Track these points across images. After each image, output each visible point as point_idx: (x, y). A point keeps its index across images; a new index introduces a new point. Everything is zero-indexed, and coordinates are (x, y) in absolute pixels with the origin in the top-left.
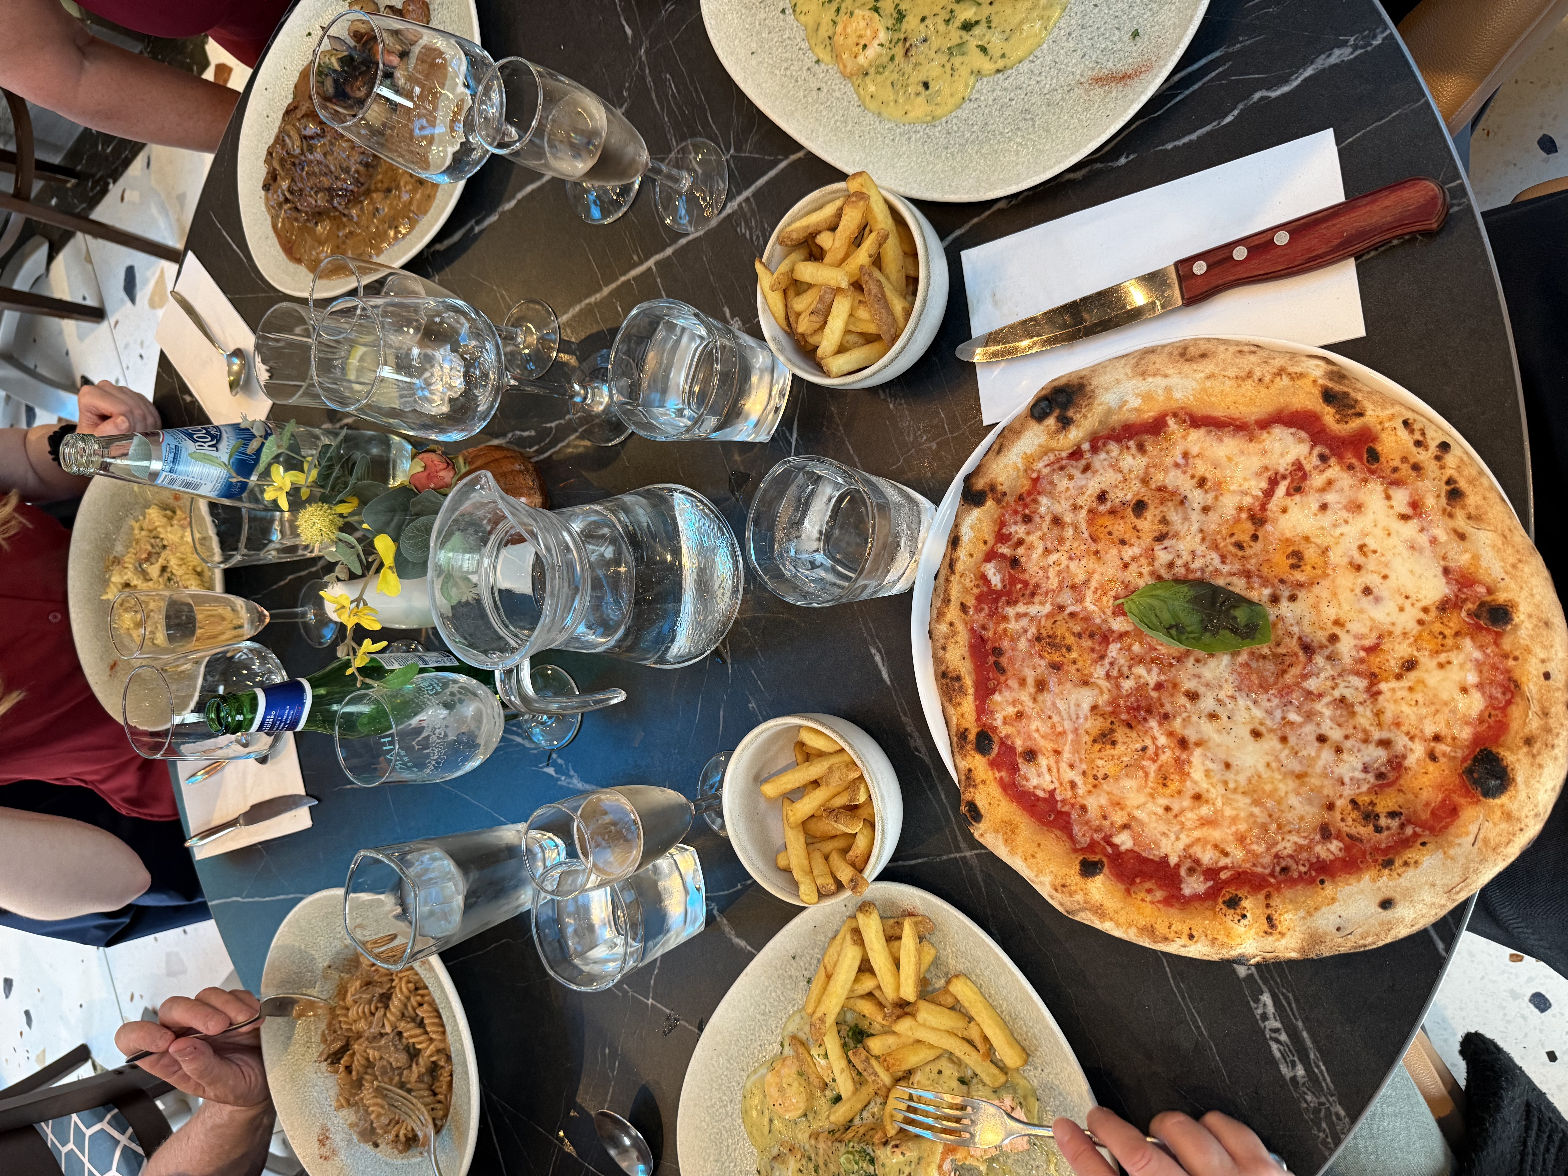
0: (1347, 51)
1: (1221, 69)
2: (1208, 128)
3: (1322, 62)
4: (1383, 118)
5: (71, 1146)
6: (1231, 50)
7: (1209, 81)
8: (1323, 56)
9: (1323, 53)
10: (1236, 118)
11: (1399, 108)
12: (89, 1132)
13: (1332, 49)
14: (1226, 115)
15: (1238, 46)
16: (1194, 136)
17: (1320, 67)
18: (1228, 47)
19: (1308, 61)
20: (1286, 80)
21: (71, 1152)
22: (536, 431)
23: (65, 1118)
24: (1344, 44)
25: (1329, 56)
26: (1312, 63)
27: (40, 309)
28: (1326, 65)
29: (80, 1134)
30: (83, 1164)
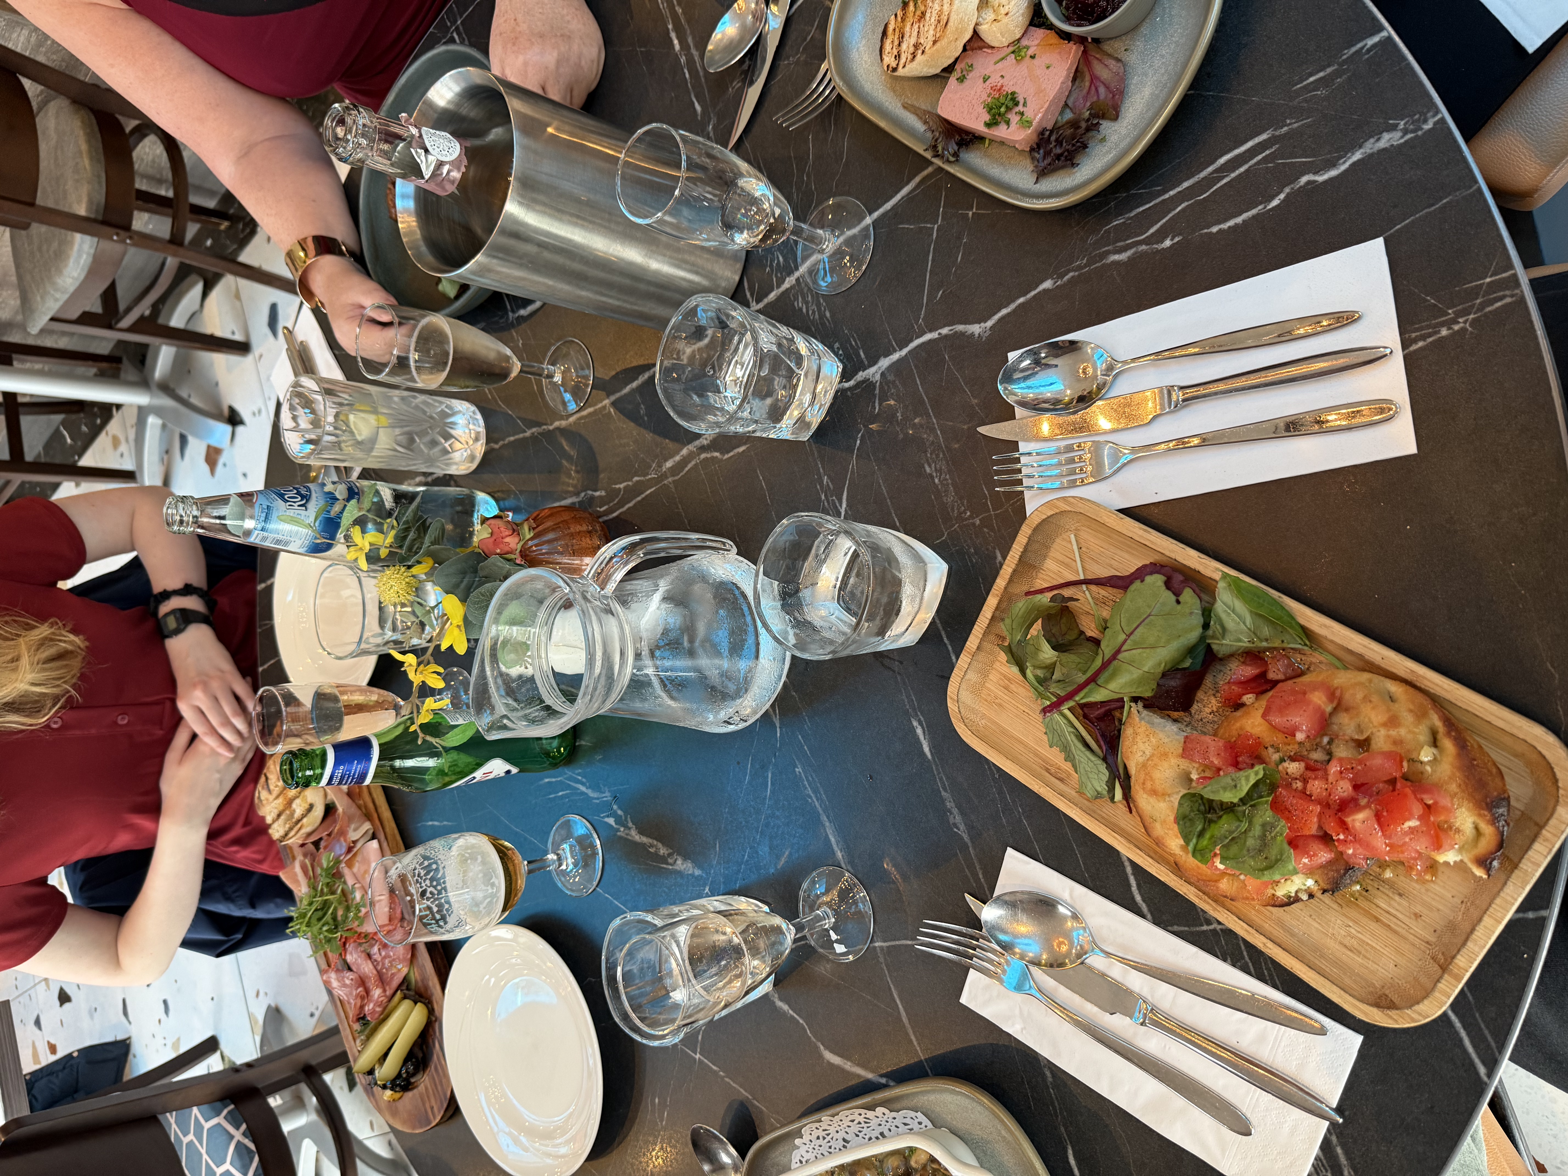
0: (1396, 135)
1: (1268, 152)
2: (1254, 212)
3: (1371, 146)
4: (1433, 205)
5: (191, 1137)
6: (1277, 133)
7: (1256, 164)
8: (1372, 140)
9: (1371, 137)
10: (1283, 201)
11: (1449, 194)
12: (207, 1125)
13: (1381, 133)
14: (1272, 198)
15: (1285, 129)
16: (1239, 220)
17: (1369, 151)
18: (1275, 130)
19: (1357, 145)
20: (1333, 165)
21: (190, 1144)
22: (606, 491)
23: (187, 1110)
24: (1394, 128)
25: (1378, 140)
26: (1360, 147)
27: (192, 345)
28: (1375, 149)
29: (199, 1127)
30: (201, 1155)
